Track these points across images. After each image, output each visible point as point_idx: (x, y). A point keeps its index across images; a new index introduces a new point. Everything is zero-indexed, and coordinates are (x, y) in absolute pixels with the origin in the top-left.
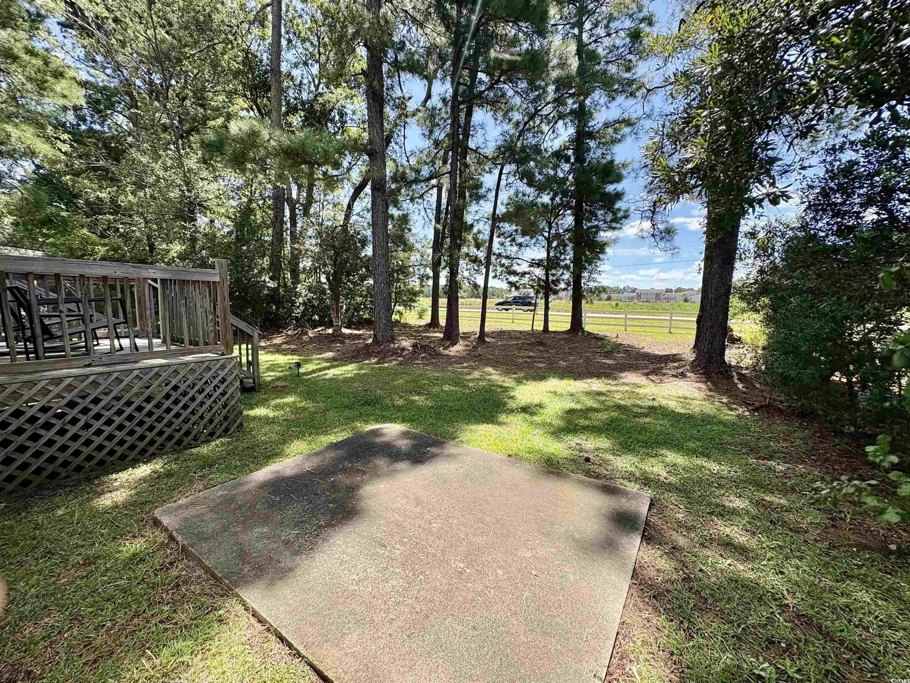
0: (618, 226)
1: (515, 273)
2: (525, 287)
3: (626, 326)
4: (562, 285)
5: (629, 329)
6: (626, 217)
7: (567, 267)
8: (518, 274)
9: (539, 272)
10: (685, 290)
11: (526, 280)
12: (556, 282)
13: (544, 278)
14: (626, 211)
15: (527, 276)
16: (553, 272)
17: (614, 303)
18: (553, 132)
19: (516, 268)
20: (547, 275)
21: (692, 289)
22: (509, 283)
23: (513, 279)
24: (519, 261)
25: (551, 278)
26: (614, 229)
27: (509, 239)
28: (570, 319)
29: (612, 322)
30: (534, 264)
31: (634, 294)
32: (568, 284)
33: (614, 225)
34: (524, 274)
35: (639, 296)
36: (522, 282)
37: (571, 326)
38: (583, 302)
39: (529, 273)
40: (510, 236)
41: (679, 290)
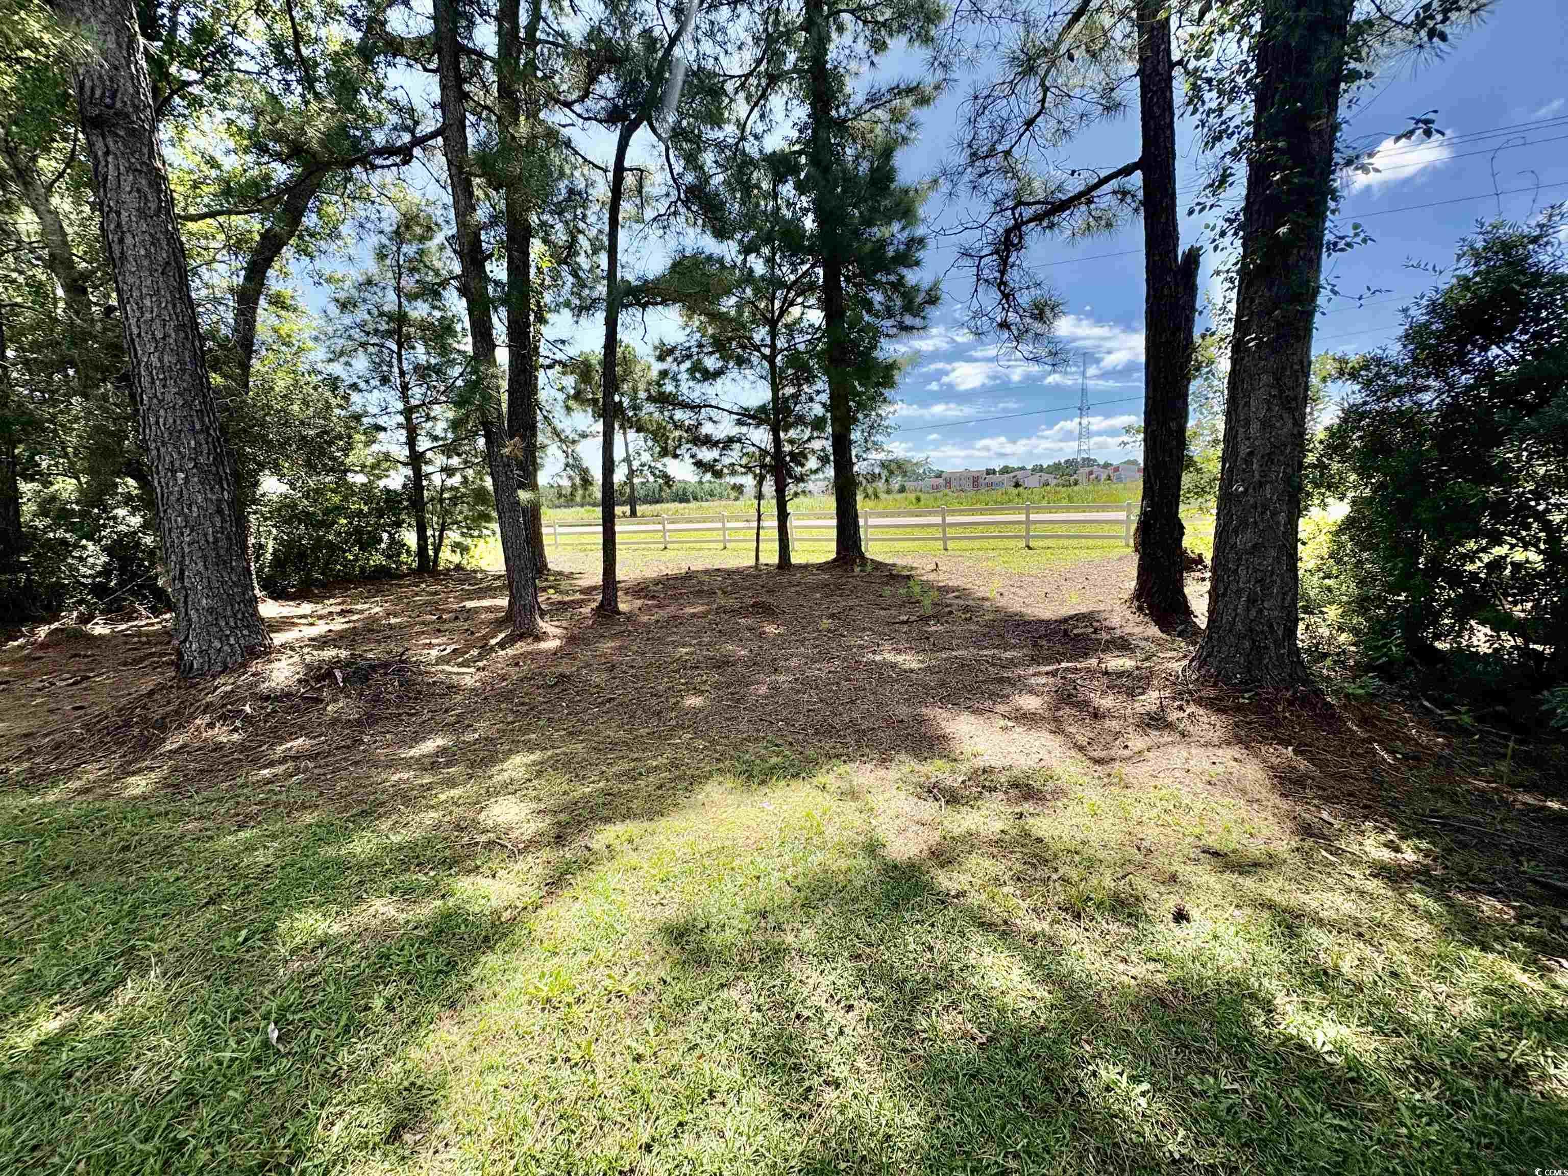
0: (917, 322)
1: (708, 442)
2: (733, 473)
3: (945, 539)
4: (812, 463)
5: (951, 545)
6: (933, 300)
7: (818, 424)
8: (715, 444)
9: (761, 436)
10: (1014, 470)
11: (734, 455)
12: (799, 458)
13: (770, 447)
14: (935, 287)
15: (737, 446)
16: (792, 433)
17: (912, 497)
18: (762, 116)
19: (707, 429)
20: (777, 441)
21: (1023, 468)
22: (699, 464)
23: (706, 455)
24: (713, 413)
25: (787, 448)
26: (908, 329)
27: (688, 364)
28: (834, 534)
29: (917, 533)
30: (746, 416)
31: (940, 480)
32: (824, 460)
33: (908, 320)
34: (730, 441)
35: (948, 483)
36: (726, 461)
37: (838, 553)
38: (859, 497)
39: (739, 441)
40: (689, 357)
41: (1006, 470)
